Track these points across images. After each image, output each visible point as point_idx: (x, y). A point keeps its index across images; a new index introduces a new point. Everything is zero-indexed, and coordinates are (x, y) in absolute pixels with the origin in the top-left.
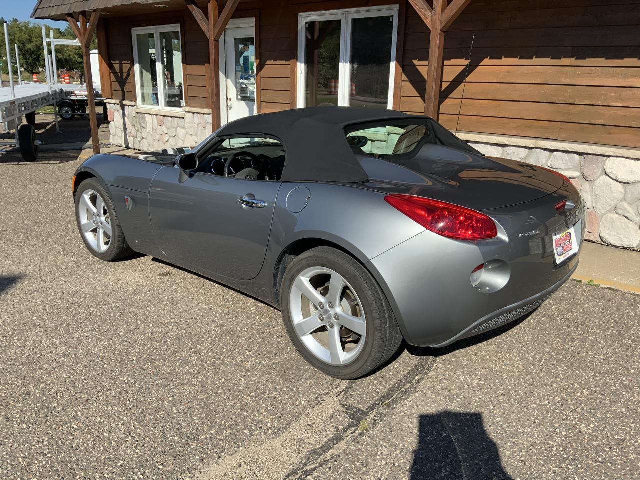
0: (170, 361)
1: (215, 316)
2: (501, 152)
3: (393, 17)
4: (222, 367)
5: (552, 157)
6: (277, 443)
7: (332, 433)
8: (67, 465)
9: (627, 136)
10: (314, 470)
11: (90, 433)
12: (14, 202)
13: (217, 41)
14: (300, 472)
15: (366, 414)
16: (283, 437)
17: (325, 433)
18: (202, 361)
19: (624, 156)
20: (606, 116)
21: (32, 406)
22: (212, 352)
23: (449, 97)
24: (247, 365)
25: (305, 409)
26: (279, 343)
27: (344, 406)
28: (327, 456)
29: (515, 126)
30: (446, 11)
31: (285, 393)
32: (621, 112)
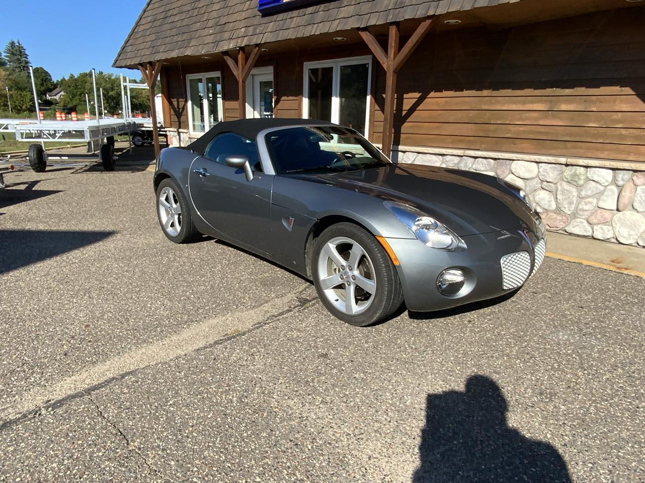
0: (193, 275)
1: (226, 255)
2: (441, 159)
3: (368, 64)
4: (226, 279)
5: (476, 162)
6: (252, 312)
7: (287, 308)
8: (124, 317)
9: (526, 145)
10: (270, 323)
11: (139, 304)
12: (97, 194)
13: (244, 82)
14: (262, 324)
15: (310, 301)
16: (256, 310)
17: (282, 309)
18: (213, 276)
19: (524, 159)
20: (512, 131)
21: (105, 293)
22: (221, 272)
23: (407, 121)
24: (242, 278)
25: (273, 298)
26: (265, 269)
27: (297, 298)
28: (281, 317)
29: (451, 140)
30: (397, 58)
31: (262, 291)
32: (522, 128)
